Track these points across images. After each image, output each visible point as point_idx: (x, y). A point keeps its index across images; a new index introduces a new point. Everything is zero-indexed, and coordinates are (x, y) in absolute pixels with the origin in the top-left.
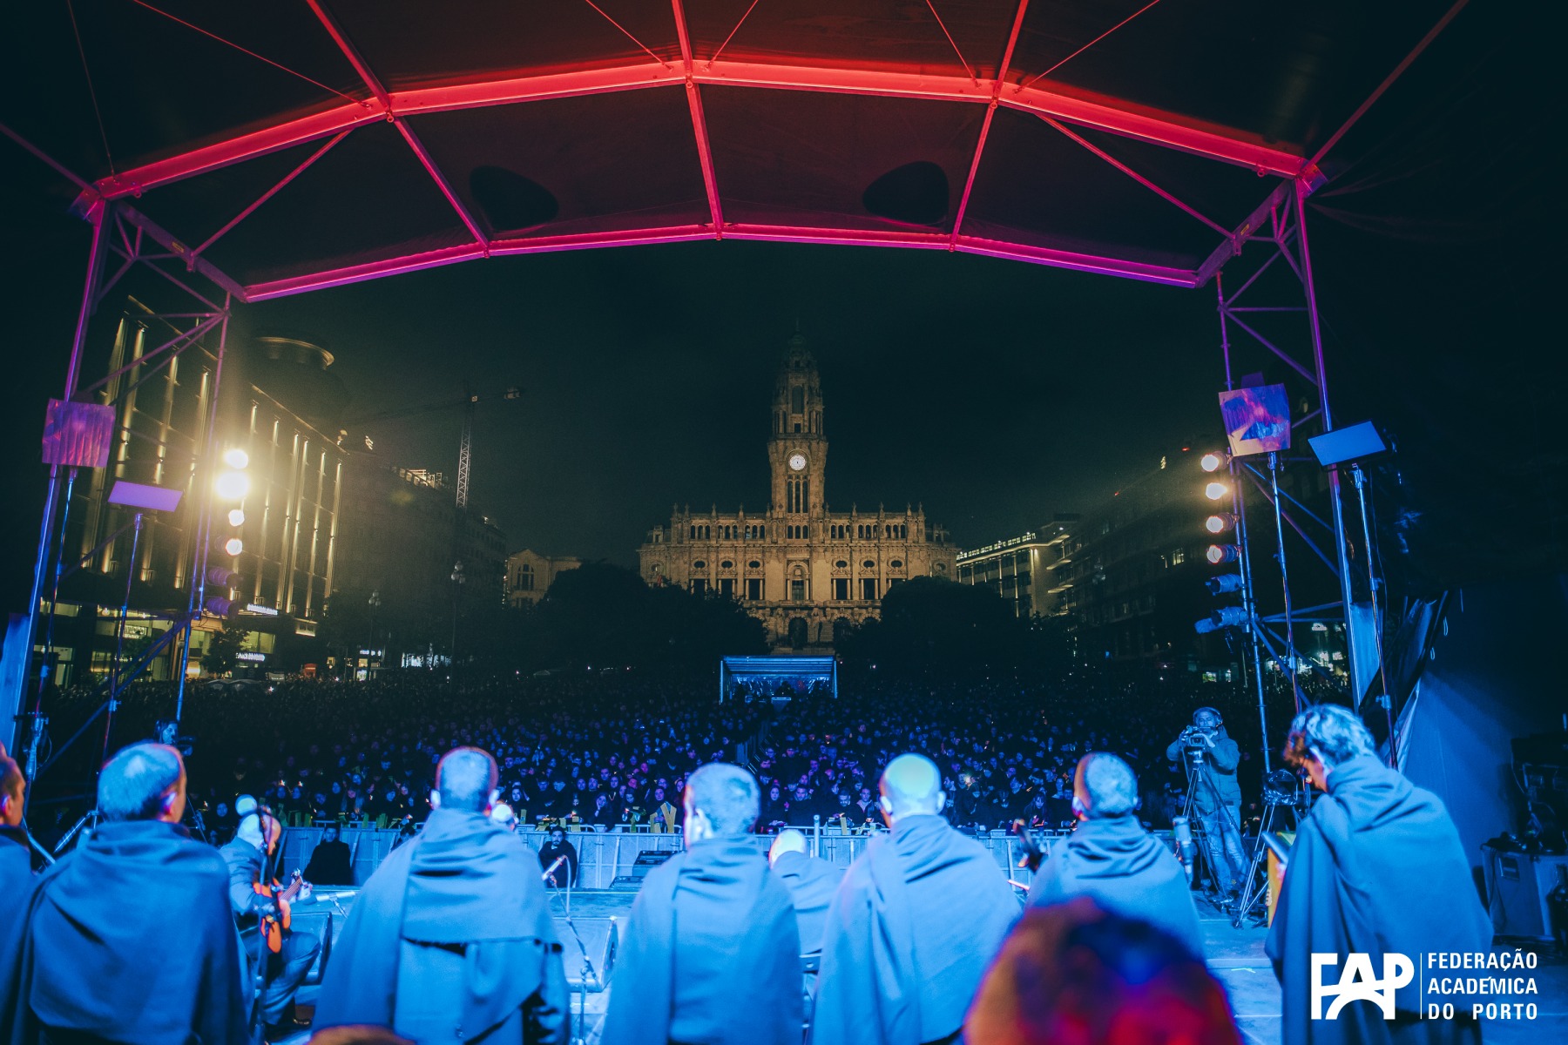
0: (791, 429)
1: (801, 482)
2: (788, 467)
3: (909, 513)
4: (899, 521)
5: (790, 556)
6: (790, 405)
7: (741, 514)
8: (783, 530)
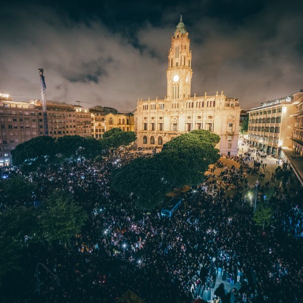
0: (174, 65)
1: (177, 86)
2: (172, 81)
3: (217, 95)
4: (212, 99)
5: (172, 115)
6: (174, 55)
7: (157, 100)
8: (170, 106)
